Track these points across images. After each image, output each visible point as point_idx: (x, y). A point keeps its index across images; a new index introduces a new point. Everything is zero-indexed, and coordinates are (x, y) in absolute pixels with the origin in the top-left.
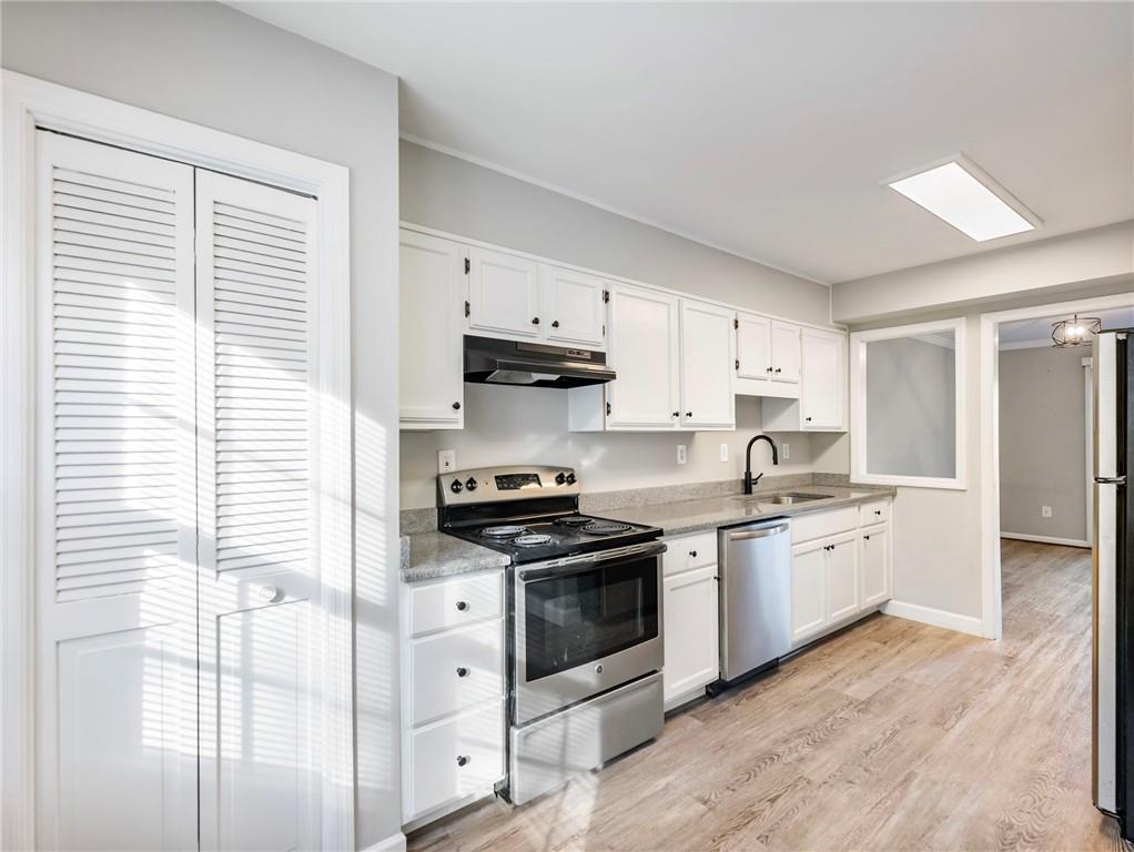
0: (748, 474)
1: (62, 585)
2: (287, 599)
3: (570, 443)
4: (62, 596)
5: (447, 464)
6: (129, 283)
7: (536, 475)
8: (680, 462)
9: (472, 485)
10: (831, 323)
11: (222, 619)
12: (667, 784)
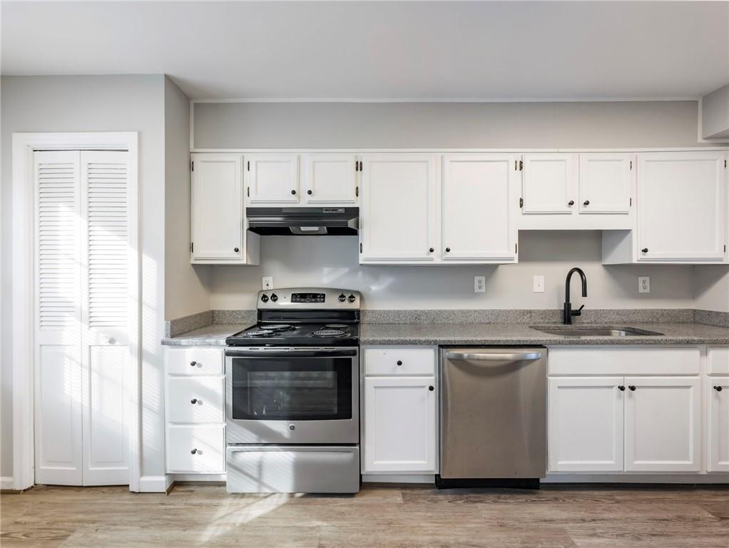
0: (568, 305)
1: (42, 323)
2: (117, 343)
3: (360, 274)
4: (42, 328)
5: (268, 285)
6: (60, 205)
7: (324, 295)
8: (477, 290)
9: (274, 298)
10: (700, 140)
11: (92, 347)
12: (318, 526)
